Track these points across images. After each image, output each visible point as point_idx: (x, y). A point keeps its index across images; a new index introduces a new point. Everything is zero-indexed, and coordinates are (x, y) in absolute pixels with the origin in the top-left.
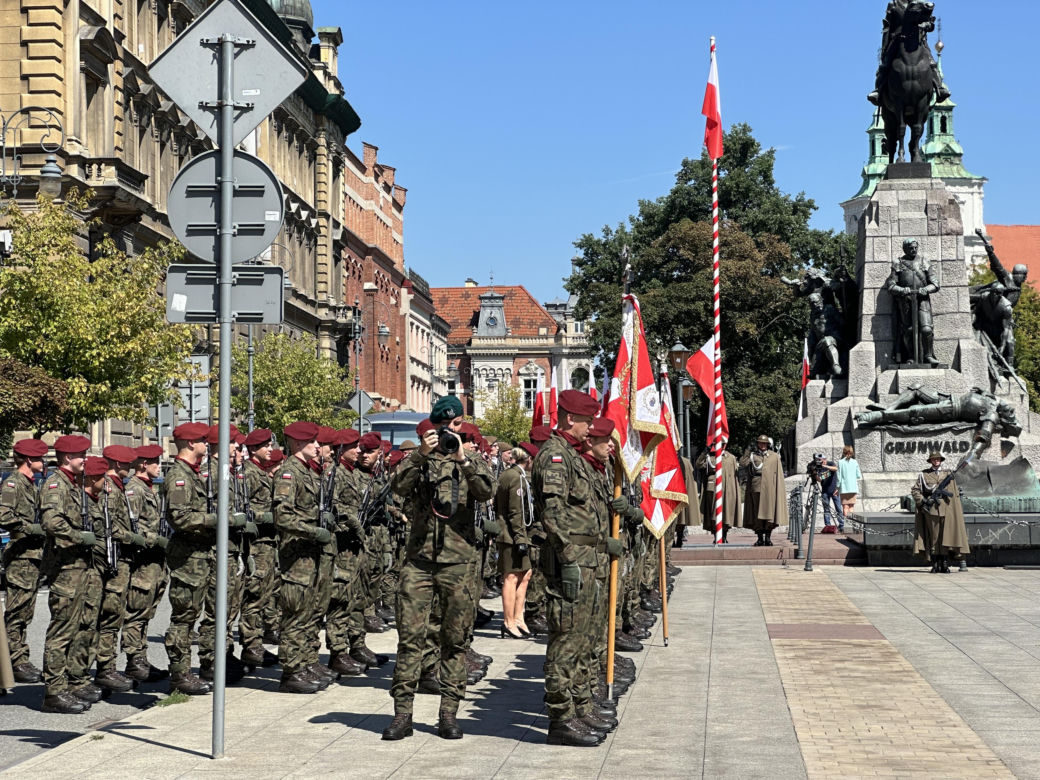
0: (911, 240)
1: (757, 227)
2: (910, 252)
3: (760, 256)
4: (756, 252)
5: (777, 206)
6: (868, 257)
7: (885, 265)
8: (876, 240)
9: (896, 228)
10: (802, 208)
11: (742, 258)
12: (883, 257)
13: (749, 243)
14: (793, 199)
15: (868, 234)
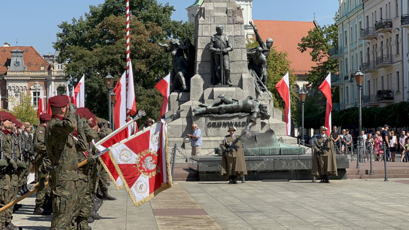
0: (220, 26)
1: (146, 19)
2: (219, 31)
3: (147, 33)
4: (146, 31)
5: (156, 9)
6: (200, 34)
7: (208, 38)
8: (204, 26)
9: (213, 20)
10: (168, 10)
11: (139, 33)
12: (206, 34)
13: (142, 27)
14: (163, 5)
15: (199, 23)
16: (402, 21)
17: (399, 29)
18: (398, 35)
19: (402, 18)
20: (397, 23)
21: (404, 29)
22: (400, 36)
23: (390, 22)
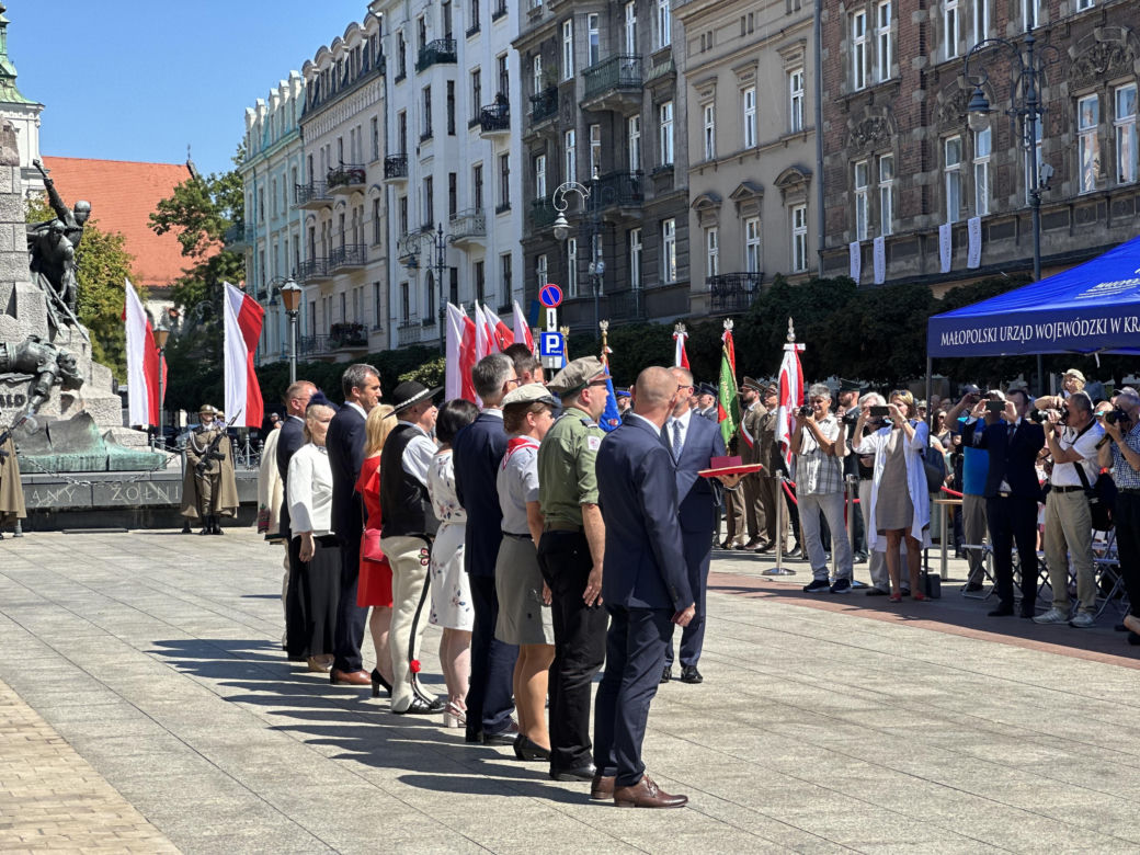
16: (386, 171)
17: (379, 188)
18: (377, 201)
19: (387, 162)
20: (376, 175)
21: (390, 187)
22: (382, 204)
23: (360, 171)
